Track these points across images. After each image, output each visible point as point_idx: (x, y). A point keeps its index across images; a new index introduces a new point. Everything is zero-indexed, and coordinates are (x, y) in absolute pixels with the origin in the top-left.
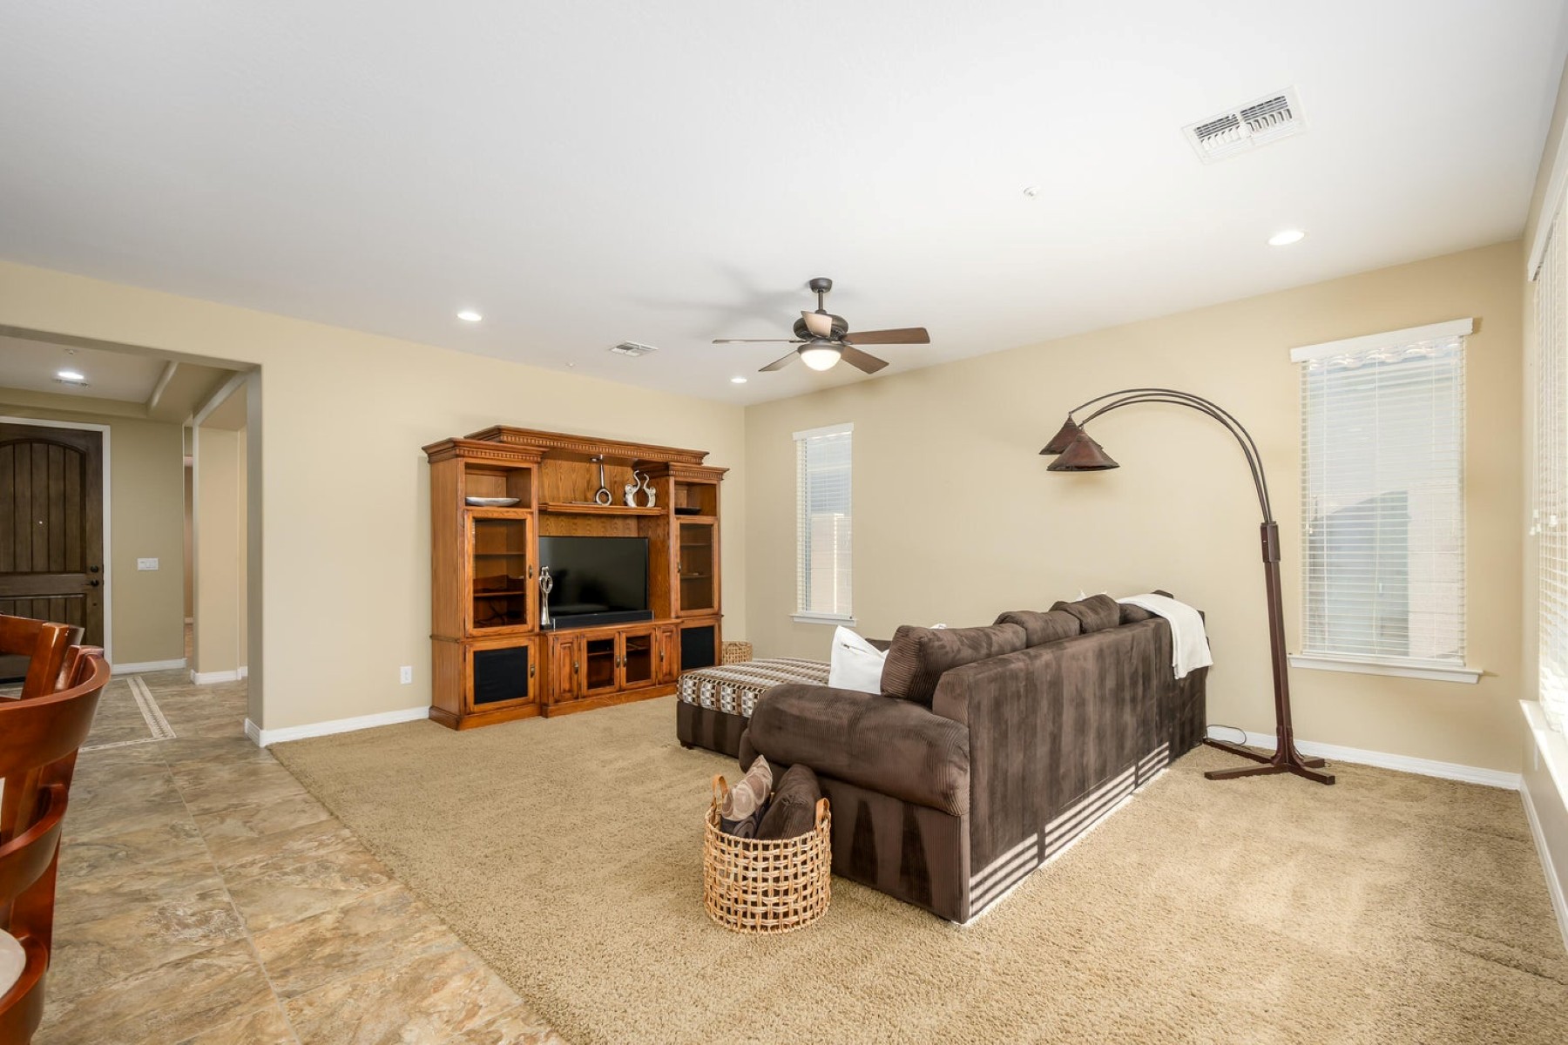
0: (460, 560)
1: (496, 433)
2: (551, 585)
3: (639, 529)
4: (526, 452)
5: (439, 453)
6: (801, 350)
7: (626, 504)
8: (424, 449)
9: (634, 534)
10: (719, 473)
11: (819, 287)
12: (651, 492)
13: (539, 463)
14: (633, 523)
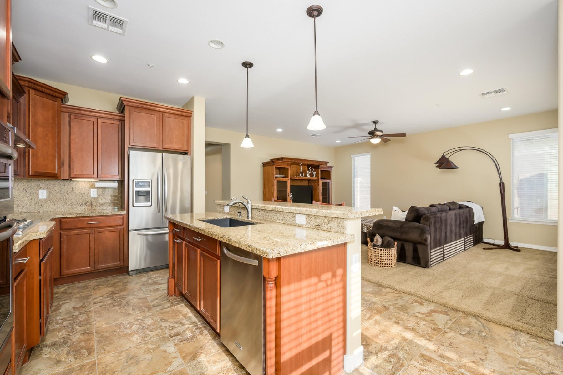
0: (274, 192)
1: (282, 159)
2: (292, 198)
3: (309, 183)
4: (288, 163)
5: (265, 164)
6: (370, 139)
7: (307, 176)
8: (262, 163)
9: (307, 185)
10: (331, 167)
11: (375, 122)
12: (314, 173)
13: (290, 166)
14: (307, 182)
